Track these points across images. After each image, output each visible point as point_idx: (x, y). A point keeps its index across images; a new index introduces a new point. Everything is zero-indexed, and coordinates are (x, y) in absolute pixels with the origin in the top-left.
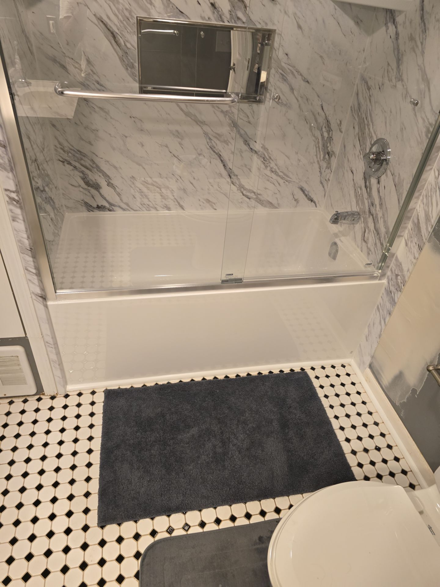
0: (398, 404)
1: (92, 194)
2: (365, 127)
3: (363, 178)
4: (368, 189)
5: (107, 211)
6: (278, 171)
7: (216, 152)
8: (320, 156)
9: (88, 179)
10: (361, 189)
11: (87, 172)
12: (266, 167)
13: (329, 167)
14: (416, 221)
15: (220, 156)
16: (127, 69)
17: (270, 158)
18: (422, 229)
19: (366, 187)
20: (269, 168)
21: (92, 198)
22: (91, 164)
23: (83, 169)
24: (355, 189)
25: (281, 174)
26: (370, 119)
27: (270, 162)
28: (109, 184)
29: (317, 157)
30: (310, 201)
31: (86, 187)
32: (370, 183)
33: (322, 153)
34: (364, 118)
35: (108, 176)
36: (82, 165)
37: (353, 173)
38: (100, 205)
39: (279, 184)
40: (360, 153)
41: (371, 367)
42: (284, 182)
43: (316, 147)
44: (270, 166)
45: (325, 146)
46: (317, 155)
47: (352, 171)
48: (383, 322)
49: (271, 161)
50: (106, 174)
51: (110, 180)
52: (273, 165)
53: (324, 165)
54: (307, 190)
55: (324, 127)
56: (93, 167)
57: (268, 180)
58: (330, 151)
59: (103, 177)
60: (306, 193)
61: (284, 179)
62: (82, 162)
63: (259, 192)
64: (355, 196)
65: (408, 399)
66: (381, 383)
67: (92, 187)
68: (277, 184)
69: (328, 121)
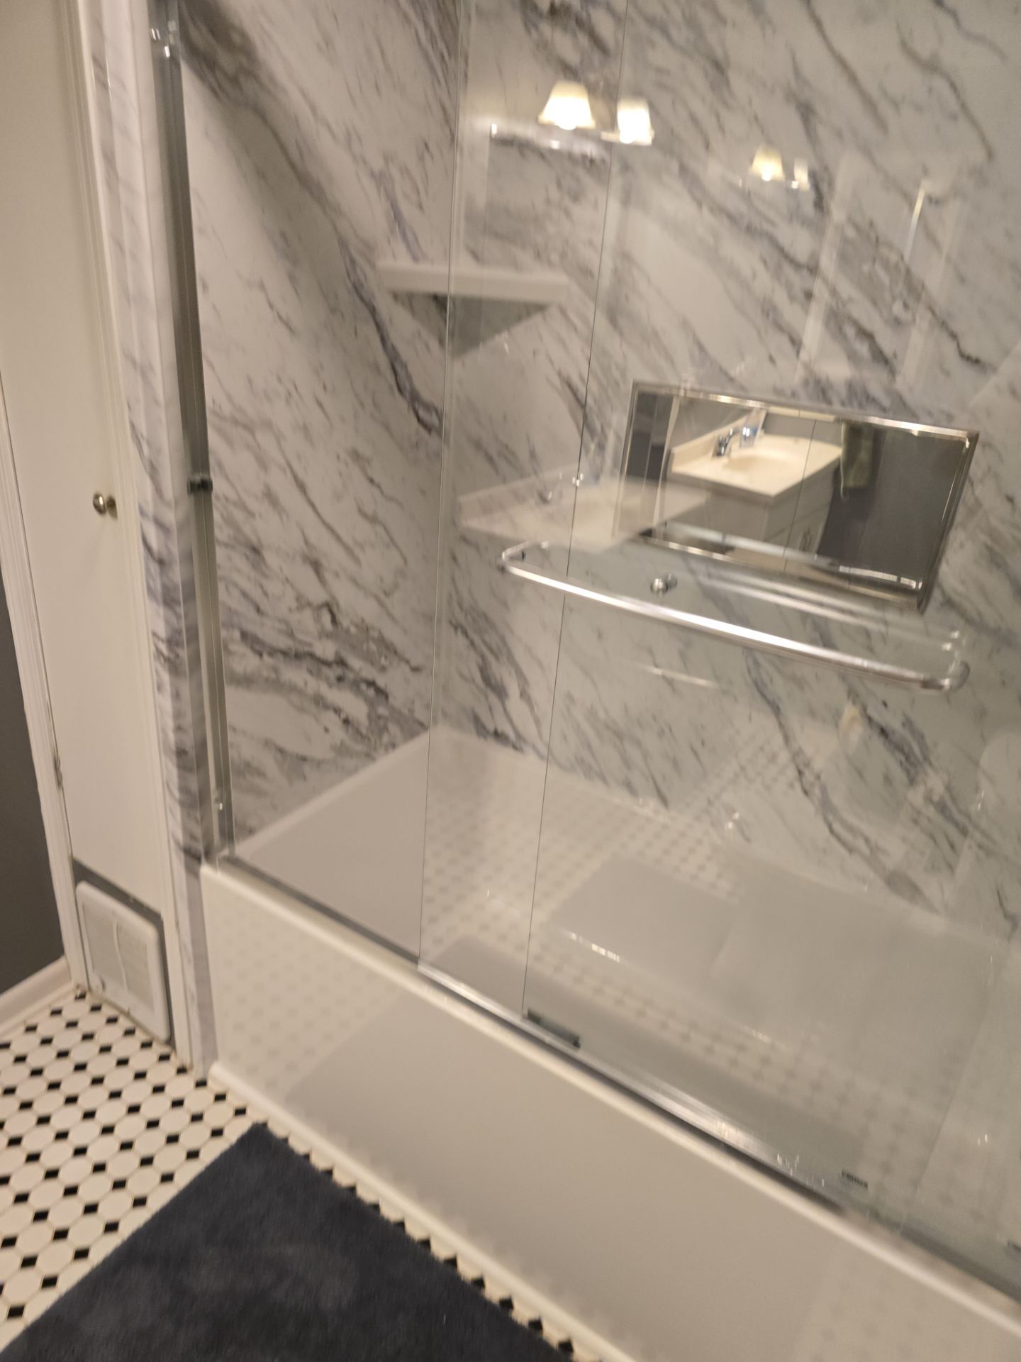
1: (491, 703)
5: (509, 748)
6: (950, 805)
7: (769, 696)
9: (489, 672)
11: (490, 658)
12: (912, 782)
15: (777, 710)
17: (928, 761)
20: (920, 789)
21: (489, 714)
22: (500, 644)
23: (485, 650)
25: (959, 817)
27: (926, 773)
31: (483, 687)
35: (525, 678)
36: (484, 642)
38: (499, 730)
39: (953, 846)
44: (924, 783)
49: (928, 769)
50: (522, 672)
51: (526, 688)
52: (934, 781)
56: (501, 653)
59: (514, 674)
62: (487, 638)
63: (880, 842)
67: (493, 688)
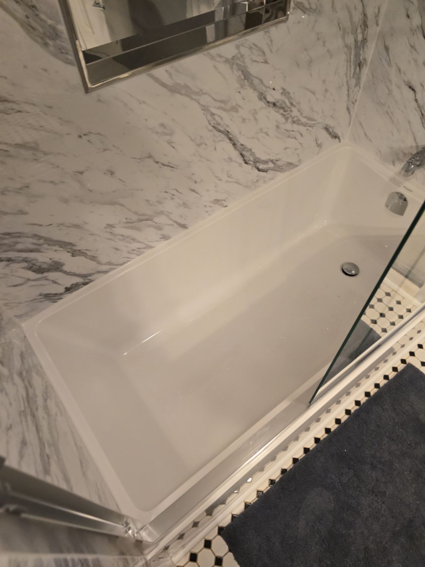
1: (53, 279)
5: (81, 287)
7: (222, 129)
9: (38, 264)
11: (32, 255)
13: (357, 84)
15: (227, 134)
16: (46, 44)
21: (55, 285)
22: (35, 241)
23: (24, 255)
27: (291, 111)
28: (75, 253)
30: (334, 139)
31: (39, 276)
35: (70, 244)
36: (19, 251)
38: (69, 286)
42: (307, 129)
45: (357, 55)
46: (346, 74)
50: (65, 242)
51: (74, 248)
53: (353, 82)
54: (332, 126)
55: (359, 26)
56: (40, 245)
57: (289, 137)
58: (362, 60)
59: (61, 249)
60: (331, 130)
61: (306, 125)
63: (277, 157)
67: (48, 270)
68: (298, 136)
69: (365, 15)
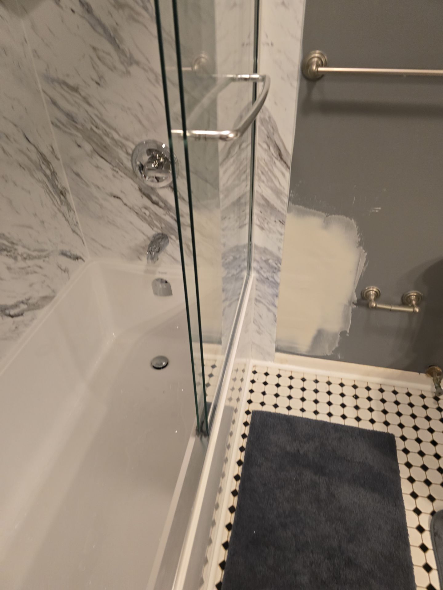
0: (329, 354)
2: (102, 138)
3: (142, 197)
4: (161, 204)
6: (29, 252)
8: (57, 202)
10: (146, 208)
12: (15, 259)
13: (70, 209)
14: (262, 202)
17: (13, 243)
18: (275, 205)
19: (154, 202)
20: (19, 258)
24: (137, 213)
25: (35, 254)
26: (105, 127)
29: (55, 206)
30: (77, 260)
32: (158, 196)
33: (56, 197)
34: (92, 129)
37: (118, 198)
39: (41, 267)
40: (115, 171)
41: (278, 350)
42: (44, 261)
43: (49, 194)
44: (18, 254)
45: (55, 187)
46: (54, 203)
47: (115, 197)
48: (272, 308)
49: (16, 247)
52: (20, 250)
53: (64, 209)
54: (68, 250)
55: (41, 163)
57: (28, 273)
58: (61, 189)
60: (69, 254)
61: (40, 257)
64: (142, 220)
65: (339, 343)
66: (300, 353)
68: (38, 270)
69: (41, 154)
